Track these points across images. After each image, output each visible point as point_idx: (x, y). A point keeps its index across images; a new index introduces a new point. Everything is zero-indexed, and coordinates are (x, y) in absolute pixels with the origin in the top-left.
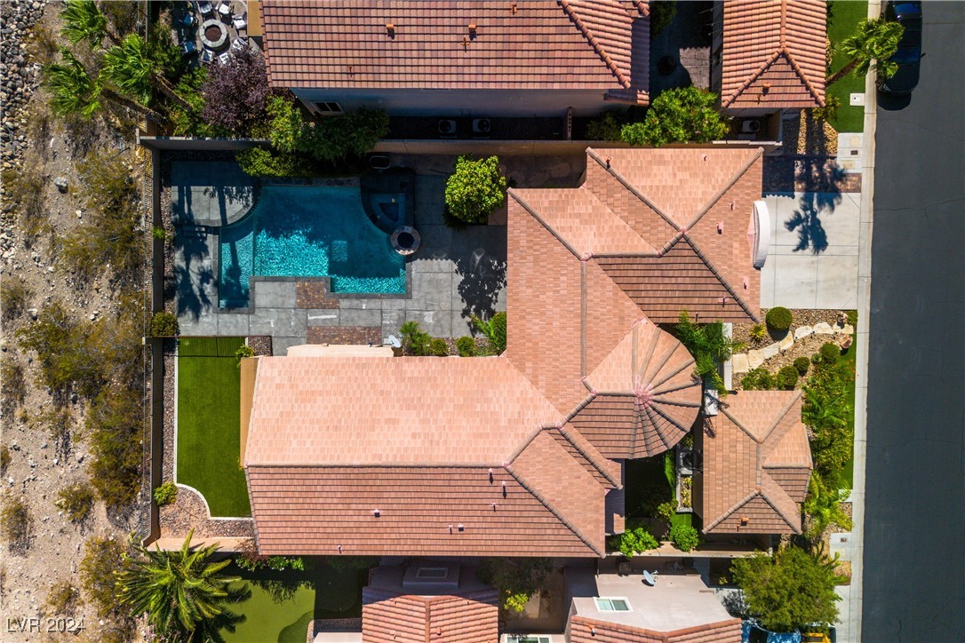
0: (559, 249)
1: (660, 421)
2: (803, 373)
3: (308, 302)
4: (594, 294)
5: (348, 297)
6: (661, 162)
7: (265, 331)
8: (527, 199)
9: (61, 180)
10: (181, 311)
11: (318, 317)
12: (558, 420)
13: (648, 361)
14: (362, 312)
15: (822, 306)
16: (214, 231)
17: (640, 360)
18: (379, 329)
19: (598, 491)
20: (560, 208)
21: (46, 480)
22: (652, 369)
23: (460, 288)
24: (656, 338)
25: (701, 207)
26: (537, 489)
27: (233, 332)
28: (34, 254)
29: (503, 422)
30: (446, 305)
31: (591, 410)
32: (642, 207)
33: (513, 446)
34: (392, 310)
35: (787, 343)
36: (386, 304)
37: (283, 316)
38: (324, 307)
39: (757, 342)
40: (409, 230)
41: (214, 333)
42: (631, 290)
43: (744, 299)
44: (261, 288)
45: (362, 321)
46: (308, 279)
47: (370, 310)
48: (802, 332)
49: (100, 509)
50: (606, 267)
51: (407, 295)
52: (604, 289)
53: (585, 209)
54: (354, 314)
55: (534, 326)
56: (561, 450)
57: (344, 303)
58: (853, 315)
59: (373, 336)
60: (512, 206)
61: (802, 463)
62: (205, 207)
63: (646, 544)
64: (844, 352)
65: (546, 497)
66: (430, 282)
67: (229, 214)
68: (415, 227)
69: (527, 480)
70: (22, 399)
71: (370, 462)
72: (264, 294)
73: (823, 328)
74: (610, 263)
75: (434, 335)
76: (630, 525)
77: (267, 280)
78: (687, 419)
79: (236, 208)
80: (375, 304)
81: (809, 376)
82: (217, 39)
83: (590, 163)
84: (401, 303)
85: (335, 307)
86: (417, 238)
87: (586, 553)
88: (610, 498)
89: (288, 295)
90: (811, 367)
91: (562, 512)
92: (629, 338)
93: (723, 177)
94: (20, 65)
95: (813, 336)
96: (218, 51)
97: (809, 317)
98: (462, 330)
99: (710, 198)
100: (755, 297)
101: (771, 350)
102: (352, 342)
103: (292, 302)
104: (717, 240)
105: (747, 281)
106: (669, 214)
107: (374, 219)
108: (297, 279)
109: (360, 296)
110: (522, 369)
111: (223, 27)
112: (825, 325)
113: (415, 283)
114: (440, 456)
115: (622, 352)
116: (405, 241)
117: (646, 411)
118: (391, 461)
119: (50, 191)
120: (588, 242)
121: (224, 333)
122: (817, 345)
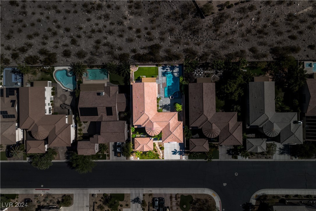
0: (170, 118)
1: (150, 131)
2: (155, 152)
3: (163, 84)
4: (165, 123)
5: (164, 89)
6: (181, 131)
7: (159, 78)
8: (176, 114)
9: (180, 48)
10: (162, 67)
11: (161, 86)
12: (150, 119)
13: (157, 129)
14: (162, 91)
15: (165, 154)
16: (173, 71)
17: (157, 128)
18: (160, 94)
19: (141, 124)
20: (175, 118)
21: (137, 45)
22: (156, 130)
23: (166, 105)
24: (160, 130)
25: (175, 135)
26: (142, 116)
27: (159, 74)
28: (169, 43)
29: (150, 112)
30: (163, 103)
31: (151, 123)
32: (175, 128)
33: (147, 114)
34: (162, 95)
35: (159, 150)
36: (163, 95)
37: (161, 81)
38: (163, 86)
39: (159, 146)
40: (173, 98)
41: (159, 71)
42: (166, 127)
43: (165, 141)
44: (165, 78)
45: (161, 91)
46: (166, 84)
47: (162, 93)
48: (161, 152)
49: (133, 54)
50: (168, 124)
51: (165, 98)
52: (165, 124)
53: (175, 121)
54: (162, 90)
55: (161, 116)
56: (146, 119)
57: (163, 89)
58: (163, 159)
59: (159, 93)
60: (175, 112)
61: (144, 150)
62: (176, 70)
63: (132, 131)
64: (158, 158)
65: (141, 118)
66: (166, 101)
67: (175, 73)
68: (174, 99)
69: (143, 115)
70: (148, 41)
71: (145, 97)
72: (164, 78)
73: (161, 155)
74: (169, 124)
75: (159, 101)
76: (135, 128)
77: (166, 78)
78: (150, 134)
79: (176, 74)
80: (163, 93)
81: (155, 153)
82: (198, 72)
83: (181, 122)
84: (163, 97)
85: (163, 88)
86: (172, 99)
87: (133, 123)
88: (140, 126)
89: (164, 81)
90: (156, 153)
91: (139, 119)
92: (160, 127)
93: (179, 138)
94: (197, 40)
95: (160, 153)
96: (196, 72)
97: (163, 153)
98: (160, 105)
99: (177, 136)
100: (165, 142)
101: (158, 148)
102: (158, 90)
103: (163, 82)
104: (172, 137)
105: (167, 141)
106: (174, 131)
107: (175, 93)
108: (166, 83)
109: (164, 91)
110: (156, 114)
111: (200, 72)
112: (162, 155)
113: (166, 99)
114: (145, 105)
115: (158, 126)
116: (172, 97)
117: (151, 129)
118: (145, 99)
119: (178, 45)
120: (171, 122)
121: (159, 73)
122: (159, 154)
